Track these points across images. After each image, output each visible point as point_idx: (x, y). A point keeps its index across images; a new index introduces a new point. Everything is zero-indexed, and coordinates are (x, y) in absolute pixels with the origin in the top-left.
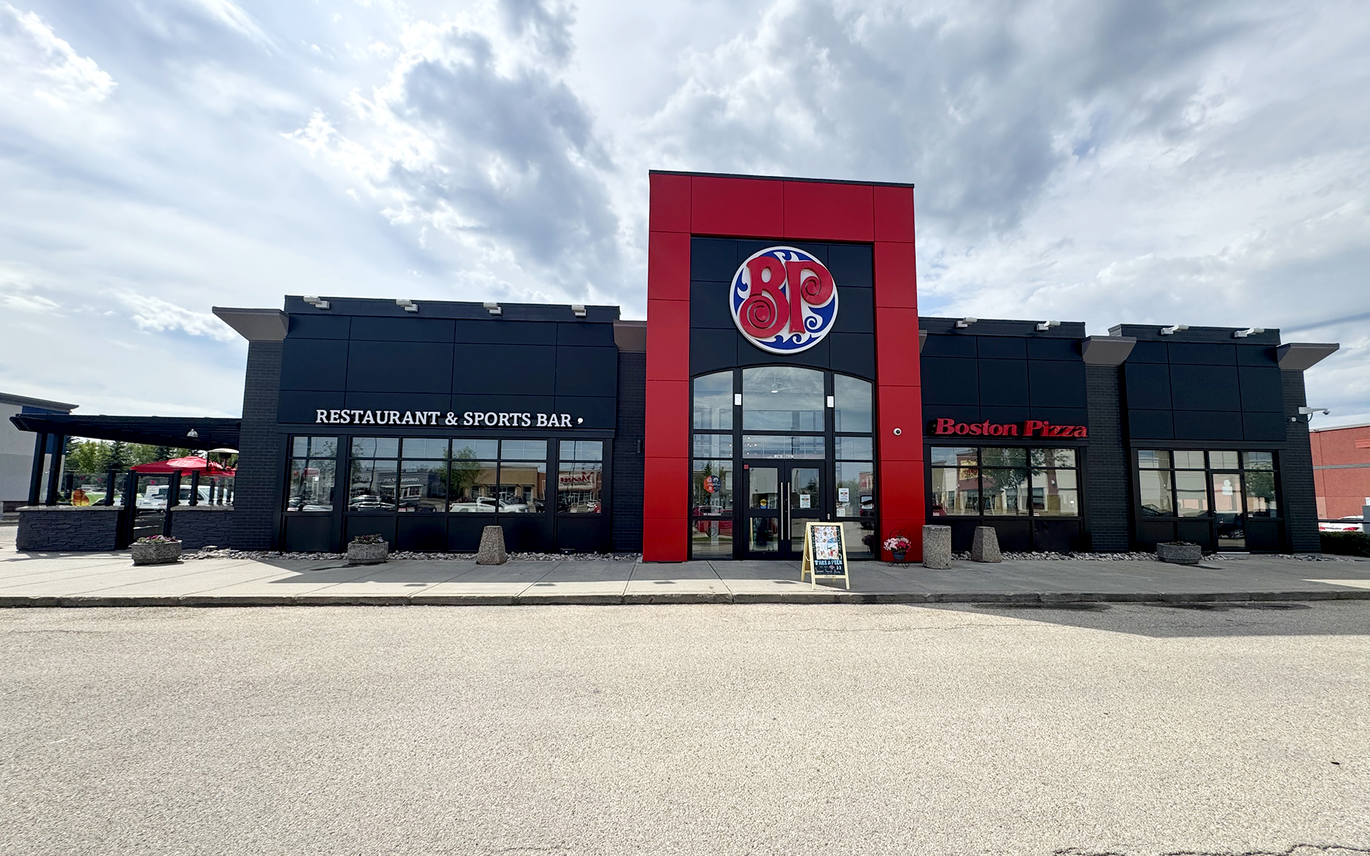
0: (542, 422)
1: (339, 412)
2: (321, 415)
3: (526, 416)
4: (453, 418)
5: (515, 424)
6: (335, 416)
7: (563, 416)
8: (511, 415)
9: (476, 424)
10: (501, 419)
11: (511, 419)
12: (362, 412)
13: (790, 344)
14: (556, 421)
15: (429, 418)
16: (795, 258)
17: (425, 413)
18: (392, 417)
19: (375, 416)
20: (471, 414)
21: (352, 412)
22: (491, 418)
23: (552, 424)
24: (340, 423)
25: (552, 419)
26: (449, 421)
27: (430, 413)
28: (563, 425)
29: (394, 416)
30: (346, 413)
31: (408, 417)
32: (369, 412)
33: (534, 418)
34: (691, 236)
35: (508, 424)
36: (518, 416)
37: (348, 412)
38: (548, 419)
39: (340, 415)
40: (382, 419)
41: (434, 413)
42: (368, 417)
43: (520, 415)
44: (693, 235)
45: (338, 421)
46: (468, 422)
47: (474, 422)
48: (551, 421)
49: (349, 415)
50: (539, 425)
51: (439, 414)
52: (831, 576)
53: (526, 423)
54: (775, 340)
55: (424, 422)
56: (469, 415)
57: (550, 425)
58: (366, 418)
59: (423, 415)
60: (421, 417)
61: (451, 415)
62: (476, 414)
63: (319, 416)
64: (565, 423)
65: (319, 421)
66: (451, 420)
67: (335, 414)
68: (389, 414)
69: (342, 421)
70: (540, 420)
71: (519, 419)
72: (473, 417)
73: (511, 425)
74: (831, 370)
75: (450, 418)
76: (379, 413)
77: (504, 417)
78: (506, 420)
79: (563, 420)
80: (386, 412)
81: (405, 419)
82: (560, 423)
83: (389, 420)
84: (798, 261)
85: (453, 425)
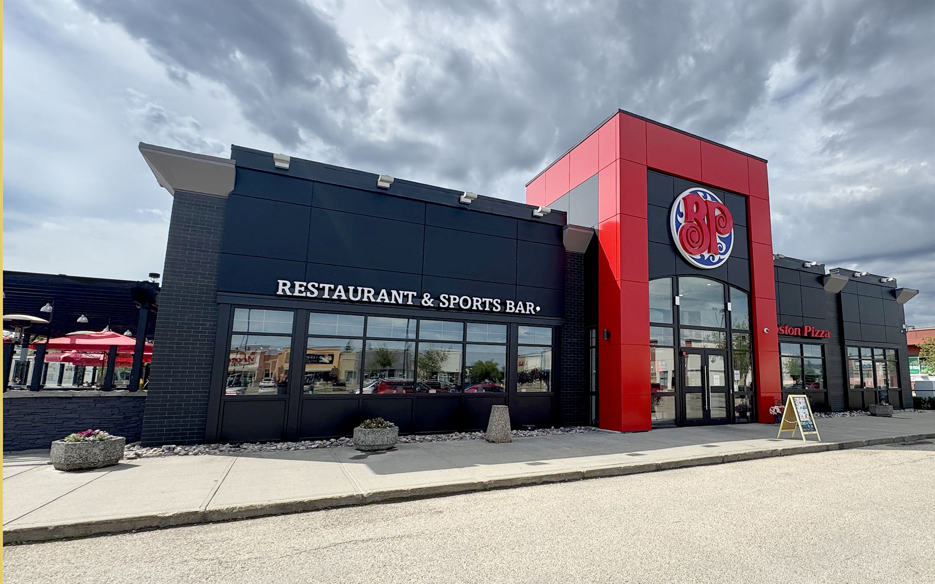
0: (511, 309)
1: (305, 284)
2: (283, 287)
3: (497, 302)
4: (429, 299)
5: (487, 309)
6: (300, 289)
7: (528, 304)
8: (484, 300)
9: (452, 306)
10: (475, 304)
11: (484, 304)
12: (332, 287)
13: (708, 262)
14: (522, 309)
15: (406, 297)
16: (709, 199)
17: (401, 292)
18: (366, 294)
19: (347, 291)
20: (447, 297)
21: (321, 286)
22: (465, 301)
23: (519, 310)
24: (307, 297)
25: (519, 306)
26: (426, 302)
27: (406, 293)
28: (528, 312)
29: (368, 294)
30: (313, 286)
31: (383, 295)
32: (340, 287)
33: (503, 304)
34: (648, 169)
35: (480, 308)
36: (490, 301)
37: (316, 285)
38: (516, 306)
39: (306, 288)
40: (355, 296)
41: (410, 293)
42: (340, 292)
43: (491, 300)
44: (649, 168)
45: (304, 294)
46: (444, 304)
47: (449, 304)
48: (518, 308)
49: (318, 289)
50: (508, 310)
51: (415, 294)
52: (810, 433)
53: (497, 308)
54: (700, 257)
55: (400, 301)
56: (444, 297)
57: (517, 311)
58: (337, 293)
59: (399, 294)
60: (397, 296)
61: (427, 296)
62: (452, 297)
63: (281, 287)
64: (530, 310)
65: (280, 292)
66: (428, 301)
67: (301, 286)
68: (363, 291)
69: (309, 294)
70: (508, 306)
71: (491, 304)
72: (449, 300)
73: (484, 309)
74: (728, 284)
75: (426, 299)
76: (351, 288)
77: (477, 301)
78: (479, 304)
79: (528, 308)
80: (360, 289)
81: (380, 297)
82: (525, 310)
83: (363, 296)
84: (711, 200)
85: (429, 306)
